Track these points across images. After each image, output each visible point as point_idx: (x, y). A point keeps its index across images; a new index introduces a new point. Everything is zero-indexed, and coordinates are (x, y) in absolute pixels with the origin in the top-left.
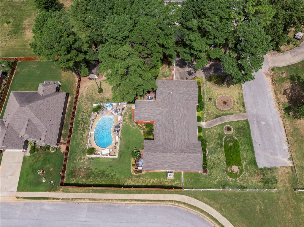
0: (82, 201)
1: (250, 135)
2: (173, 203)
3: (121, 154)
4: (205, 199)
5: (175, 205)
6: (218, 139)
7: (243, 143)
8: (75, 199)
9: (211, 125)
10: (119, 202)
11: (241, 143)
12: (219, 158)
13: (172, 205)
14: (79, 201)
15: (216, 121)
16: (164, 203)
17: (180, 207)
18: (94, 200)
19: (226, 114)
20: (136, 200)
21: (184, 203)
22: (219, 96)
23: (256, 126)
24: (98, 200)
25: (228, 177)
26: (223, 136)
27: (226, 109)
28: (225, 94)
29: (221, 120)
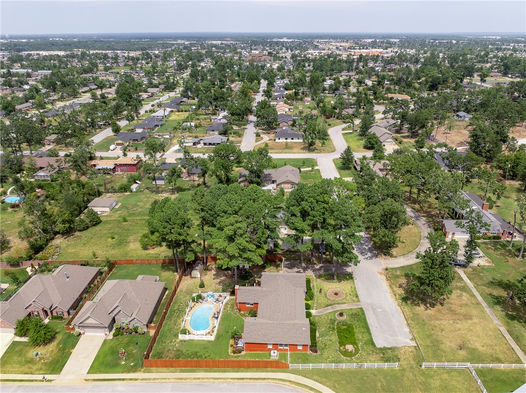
0: (167, 381)
1: (365, 319)
2: (277, 381)
3: (218, 337)
4: (315, 377)
5: (278, 383)
6: (330, 324)
7: (358, 326)
8: (158, 379)
9: (322, 312)
10: (211, 380)
11: (356, 326)
12: (331, 340)
13: (275, 383)
14: (163, 381)
15: (328, 309)
16: (266, 381)
17: (285, 385)
18: (181, 379)
19: (338, 304)
20: (232, 378)
21: (290, 381)
22: (330, 290)
23: (371, 312)
24: (185, 379)
25: (342, 357)
26: (335, 321)
27: (338, 299)
28: (336, 288)
29: (332, 308)
